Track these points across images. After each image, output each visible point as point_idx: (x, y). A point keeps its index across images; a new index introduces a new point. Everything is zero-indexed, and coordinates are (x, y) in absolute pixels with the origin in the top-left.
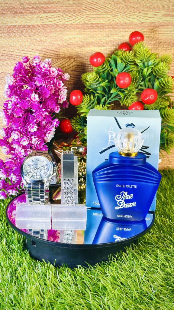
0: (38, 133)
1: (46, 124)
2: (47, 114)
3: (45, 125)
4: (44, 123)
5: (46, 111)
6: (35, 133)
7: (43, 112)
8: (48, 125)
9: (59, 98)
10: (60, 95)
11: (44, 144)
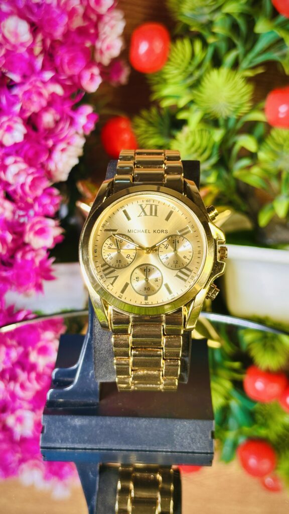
0: (27, 147)
1: (57, 123)
2: (58, 90)
3: (52, 125)
4: (48, 119)
5: (54, 80)
6: (16, 150)
7: (44, 83)
8: (61, 126)
9: (99, 45)
10: (102, 36)
11: (47, 184)
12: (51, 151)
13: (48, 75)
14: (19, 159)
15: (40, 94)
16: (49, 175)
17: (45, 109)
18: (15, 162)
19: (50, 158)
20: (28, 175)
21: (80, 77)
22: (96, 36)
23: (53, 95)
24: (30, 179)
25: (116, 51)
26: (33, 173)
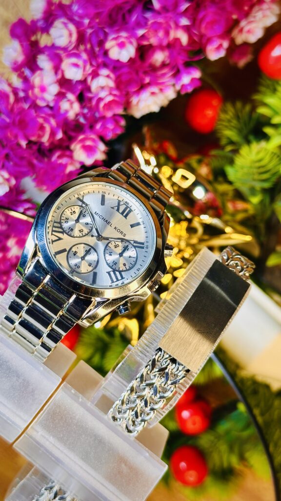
0: (125, 70)
1: (163, 65)
2: (184, 39)
3: (158, 64)
4: (159, 57)
5: (186, 29)
6: (116, 66)
7: (177, 26)
8: (165, 71)
9: (243, 23)
10: (251, 19)
11: (120, 111)
12: (143, 87)
13: (184, 22)
14: (112, 75)
15: (167, 33)
16: (127, 105)
17: (161, 48)
18: (108, 76)
19: (138, 92)
20: (111, 94)
21: (209, 41)
22: (246, 15)
23: (177, 40)
24: (110, 98)
25: (253, 38)
26: (115, 95)
